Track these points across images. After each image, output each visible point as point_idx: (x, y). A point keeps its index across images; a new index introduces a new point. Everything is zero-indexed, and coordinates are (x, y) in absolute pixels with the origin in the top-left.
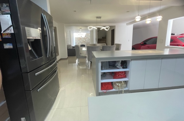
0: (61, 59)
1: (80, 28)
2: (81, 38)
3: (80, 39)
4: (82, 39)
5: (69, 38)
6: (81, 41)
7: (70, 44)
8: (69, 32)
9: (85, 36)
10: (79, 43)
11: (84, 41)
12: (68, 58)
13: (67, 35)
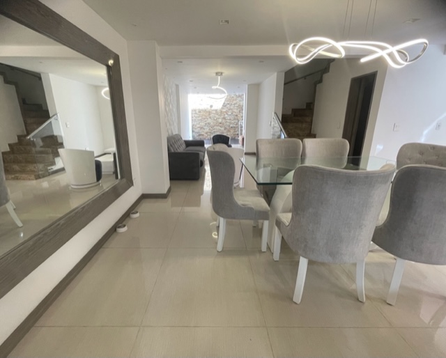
0: (144, 197)
1: (217, 74)
2: (210, 113)
3: (207, 113)
4: (212, 115)
5: (175, 110)
6: (209, 121)
7: (175, 132)
8: (174, 89)
9: (224, 105)
10: (201, 128)
11: (220, 120)
12: (169, 190)
13: (166, 99)
